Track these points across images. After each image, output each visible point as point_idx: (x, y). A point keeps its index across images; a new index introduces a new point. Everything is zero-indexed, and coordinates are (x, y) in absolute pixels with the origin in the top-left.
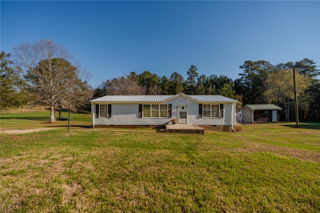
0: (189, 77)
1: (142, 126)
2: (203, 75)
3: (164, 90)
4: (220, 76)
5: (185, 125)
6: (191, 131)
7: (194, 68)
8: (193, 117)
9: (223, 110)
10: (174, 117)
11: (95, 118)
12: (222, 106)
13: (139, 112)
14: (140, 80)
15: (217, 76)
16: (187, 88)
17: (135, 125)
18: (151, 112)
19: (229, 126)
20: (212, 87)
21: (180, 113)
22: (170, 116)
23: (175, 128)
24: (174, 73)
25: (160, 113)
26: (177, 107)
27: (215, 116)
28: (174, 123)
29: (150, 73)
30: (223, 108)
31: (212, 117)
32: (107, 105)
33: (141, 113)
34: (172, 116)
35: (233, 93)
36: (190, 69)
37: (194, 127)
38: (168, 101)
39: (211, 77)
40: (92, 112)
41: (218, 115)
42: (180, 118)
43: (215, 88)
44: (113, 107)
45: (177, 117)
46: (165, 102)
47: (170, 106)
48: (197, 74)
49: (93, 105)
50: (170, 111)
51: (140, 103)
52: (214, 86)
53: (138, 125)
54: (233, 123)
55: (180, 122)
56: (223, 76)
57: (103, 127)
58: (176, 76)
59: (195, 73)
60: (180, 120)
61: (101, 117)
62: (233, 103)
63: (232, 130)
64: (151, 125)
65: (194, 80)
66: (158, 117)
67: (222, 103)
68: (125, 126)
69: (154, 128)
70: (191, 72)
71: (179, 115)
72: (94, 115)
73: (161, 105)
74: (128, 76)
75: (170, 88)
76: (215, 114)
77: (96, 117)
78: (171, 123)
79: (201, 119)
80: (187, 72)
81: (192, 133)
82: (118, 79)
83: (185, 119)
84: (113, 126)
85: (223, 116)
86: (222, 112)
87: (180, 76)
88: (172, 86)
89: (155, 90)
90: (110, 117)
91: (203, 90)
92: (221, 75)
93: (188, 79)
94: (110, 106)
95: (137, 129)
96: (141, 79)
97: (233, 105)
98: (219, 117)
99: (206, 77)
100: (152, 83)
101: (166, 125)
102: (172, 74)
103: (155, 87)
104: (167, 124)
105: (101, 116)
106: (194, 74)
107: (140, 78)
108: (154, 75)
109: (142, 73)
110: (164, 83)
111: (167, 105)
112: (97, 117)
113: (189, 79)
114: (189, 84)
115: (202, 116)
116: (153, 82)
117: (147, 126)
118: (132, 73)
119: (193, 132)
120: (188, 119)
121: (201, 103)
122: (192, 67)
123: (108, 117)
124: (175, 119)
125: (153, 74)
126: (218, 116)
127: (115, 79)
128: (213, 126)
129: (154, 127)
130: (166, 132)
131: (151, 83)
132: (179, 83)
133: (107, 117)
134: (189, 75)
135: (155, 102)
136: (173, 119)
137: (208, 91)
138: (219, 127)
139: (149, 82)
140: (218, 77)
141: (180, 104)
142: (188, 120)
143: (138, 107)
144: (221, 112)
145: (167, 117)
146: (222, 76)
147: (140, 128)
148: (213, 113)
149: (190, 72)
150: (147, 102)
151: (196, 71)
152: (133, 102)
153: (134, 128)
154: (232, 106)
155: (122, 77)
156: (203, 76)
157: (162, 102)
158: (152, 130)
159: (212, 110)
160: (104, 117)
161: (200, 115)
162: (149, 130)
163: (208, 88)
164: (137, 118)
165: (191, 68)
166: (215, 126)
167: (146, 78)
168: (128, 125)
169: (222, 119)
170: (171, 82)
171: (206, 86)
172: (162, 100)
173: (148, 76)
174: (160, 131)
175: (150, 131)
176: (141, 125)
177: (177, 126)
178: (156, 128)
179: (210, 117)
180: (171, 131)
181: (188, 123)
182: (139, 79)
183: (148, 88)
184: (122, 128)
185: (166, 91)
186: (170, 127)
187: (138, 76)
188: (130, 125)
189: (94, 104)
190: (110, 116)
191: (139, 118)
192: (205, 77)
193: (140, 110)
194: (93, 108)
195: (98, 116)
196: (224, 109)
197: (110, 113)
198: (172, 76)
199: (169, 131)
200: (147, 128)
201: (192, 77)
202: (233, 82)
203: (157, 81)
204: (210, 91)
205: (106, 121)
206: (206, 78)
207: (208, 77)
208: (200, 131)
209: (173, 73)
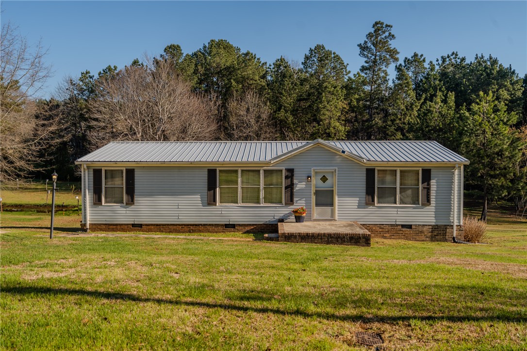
0: (366, 62)
1: (217, 225)
2: (416, 55)
3: (279, 109)
4: (476, 58)
5: (328, 223)
6: (339, 237)
7: (384, 32)
8: (352, 202)
9: (429, 184)
10: (299, 204)
11: (91, 207)
12: (427, 174)
13: (209, 189)
14: (196, 72)
15: (463, 59)
16: (358, 100)
17: (196, 225)
18: (240, 190)
19: (446, 227)
20: (445, 101)
21: (317, 193)
22: (291, 201)
23: (299, 232)
24: (313, 48)
25: (262, 194)
26: (308, 177)
27: (409, 200)
28: (299, 219)
29: (232, 47)
30: (431, 180)
31: (402, 202)
32: (122, 171)
33: (212, 191)
34: (295, 199)
35: (510, 122)
36: (370, 35)
37: (348, 228)
38: (283, 161)
39: (444, 60)
40: (85, 190)
41: (418, 197)
42: (317, 205)
43: (455, 102)
44: (138, 176)
45: (308, 203)
46: (277, 164)
47: (290, 174)
48: (393, 53)
49: (87, 172)
50: (290, 187)
51: (212, 166)
52: (452, 96)
53: (205, 225)
54: (456, 218)
55: (315, 216)
56: (486, 57)
57: (113, 230)
58: (321, 60)
59: (389, 51)
60: (316, 212)
61: (106, 202)
62: (457, 166)
63: (454, 238)
64: (240, 225)
65: (382, 75)
66: (258, 202)
67: (427, 166)
68: (170, 227)
69: (248, 232)
70: (373, 44)
71: (313, 198)
72: (89, 198)
73: (265, 171)
74: (157, 62)
75: (300, 99)
76: (408, 197)
77: (95, 204)
78: (293, 218)
79: (371, 208)
80: (360, 45)
81: (341, 244)
82: (121, 67)
83: (329, 209)
84: (140, 226)
85: (429, 201)
86: (428, 190)
87: (337, 58)
88: (309, 95)
89: (248, 109)
90: (131, 202)
91: (413, 109)
92: (480, 55)
93: (363, 69)
94: (130, 173)
95: (202, 234)
96: (201, 70)
97: (456, 172)
98: (419, 204)
99: (427, 61)
100: (238, 82)
101: (279, 224)
102: (308, 53)
103: (251, 98)
104: (281, 221)
105: (108, 200)
106: (384, 54)
107: (196, 65)
108: (247, 54)
109: (205, 47)
110: (282, 83)
111: (281, 171)
112: (97, 201)
113: (367, 69)
114: (367, 88)
115: (373, 201)
116: (243, 80)
117: (230, 227)
118: (170, 47)
119: (344, 241)
120: (337, 209)
121: (370, 165)
122: (379, 27)
123: (127, 204)
124: (302, 209)
125: (243, 51)
126: (418, 201)
127: (109, 68)
128: (403, 226)
129: (247, 229)
130: (277, 239)
131: (234, 83)
132: (332, 86)
133: (123, 203)
134: (367, 57)
135: (251, 163)
136: (298, 207)
137: (429, 111)
138: (420, 229)
139: (229, 80)
140: (468, 61)
141: (318, 169)
142: (337, 212)
143: (204, 176)
144: (426, 190)
145: (281, 202)
146: (482, 57)
147: (211, 232)
148: (403, 194)
149: (369, 44)
150: (230, 163)
151: (390, 42)
152: (191, 163)
153: (194, 231)
154: (453, 173)
155: (135, 63)
156: (416, 60)
157: (268, 163)
158: (242, 237)
159: (401, 184)
160: (115, 202)
161: (370, 197)
162: (235, 237)
163: (428, 103)
164: (203, 206)
165: (372, 30)
166: (410, 227)
167: (218, 65)
168: (179, 225)
169: (428, 207)
170: (305, 80)
171: (424, 96)
172: (268, 158)
173: (224, 60)
174: (263, 239)
175: (238, 239)
176: (212, 225)
177: (305, 226)
178: (253, 233)
179: (395, 203)
180: (290, 238)
181: (337, 218)
182: (192, 71)
183: (225, 100)
184: (163, 232)
185: (286, 111)
186: (288, 228)
187: (190, 58)
188: (185, 225)
189: (88, 168)
190: (130, 200)
191: (209, 204)
192: (424, 61)
193: (212, 185)
194: (87, 179)
195: (100, 200)
196: (433, 182)
197: (131, 191)
198: (307, 58)
199: (286, 237)
200: (230, 232)
201: (375, 62)
202: (517, 82)
203: (257, 78)
204: (437, 114)
205: (122, 214)
206: (426, 65)
207: (435, 63)
208: (360, 238)
209: (311, 50)
